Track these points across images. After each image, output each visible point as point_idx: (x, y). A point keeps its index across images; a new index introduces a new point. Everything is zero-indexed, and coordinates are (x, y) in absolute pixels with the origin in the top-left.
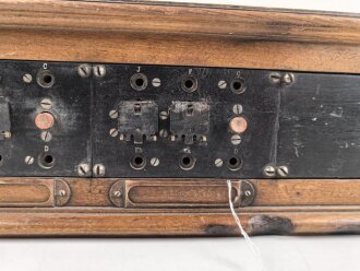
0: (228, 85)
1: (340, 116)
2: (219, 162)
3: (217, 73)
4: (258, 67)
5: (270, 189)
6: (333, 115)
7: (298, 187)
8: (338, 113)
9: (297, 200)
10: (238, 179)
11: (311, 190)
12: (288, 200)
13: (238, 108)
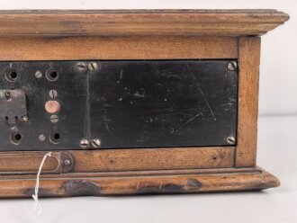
0: (44, 75)
1: (143, 96)
2: (42, 138)
3: (33, 65)
4: (66, 59)
5: (86, 158)
6: (137, 95)
7: (111, 156)
8: (141, 94)
9: (111, 167)
10: (58, 150)
11: (123, 158)
12: (103, 167)
13: (53, 93)
